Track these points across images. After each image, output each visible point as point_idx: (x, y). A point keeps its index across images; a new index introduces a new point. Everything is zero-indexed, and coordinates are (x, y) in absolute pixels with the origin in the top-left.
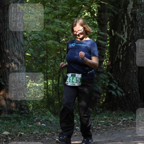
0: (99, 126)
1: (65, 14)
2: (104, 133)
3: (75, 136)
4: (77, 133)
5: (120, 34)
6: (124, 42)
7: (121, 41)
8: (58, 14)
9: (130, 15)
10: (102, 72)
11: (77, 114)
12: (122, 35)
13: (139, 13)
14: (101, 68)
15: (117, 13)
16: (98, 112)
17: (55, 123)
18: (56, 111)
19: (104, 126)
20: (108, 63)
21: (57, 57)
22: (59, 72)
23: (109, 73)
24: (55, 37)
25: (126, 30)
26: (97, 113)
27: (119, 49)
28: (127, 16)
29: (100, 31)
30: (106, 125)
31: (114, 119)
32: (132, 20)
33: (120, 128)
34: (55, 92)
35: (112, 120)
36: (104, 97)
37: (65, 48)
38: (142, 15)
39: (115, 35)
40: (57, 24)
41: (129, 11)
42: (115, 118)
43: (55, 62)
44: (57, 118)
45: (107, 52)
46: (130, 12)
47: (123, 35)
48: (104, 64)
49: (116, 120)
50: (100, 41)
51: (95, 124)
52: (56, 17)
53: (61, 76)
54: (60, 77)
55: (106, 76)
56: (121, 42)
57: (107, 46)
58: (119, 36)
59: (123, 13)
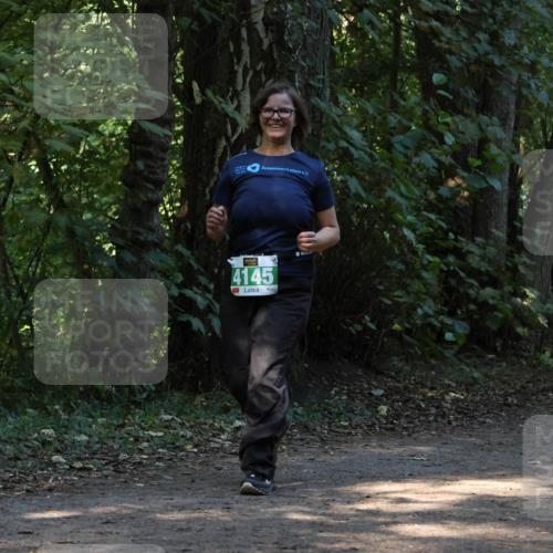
0: (141, 451)
1: (9, 16)
2: (161, 478)
3: (50, 490)
4: (56, 479)
5: (223, 97)
6: (239, 131)
7: (229, 127)
9: (260, 27)
10: (156, 245)
11: (57, 407)
12: (232, 103)
13: (294, 18)
14: (151, 230)
15: (211, 17)
16: (139, 397)
19: (161, 450)
20: (179, 207)
23: (180, 248)
25: (247, 85)
26: (134, 403)
27: (219, 155)
28: (251, 28)
30: (168, 449)
31: (201, 424)
32: (270, 45)
33: (222, 457)
35: (192, 427)
37: (12, 151)
38: (305, 26)
39: (203, 101)
41: (256, 12)
42: (202, 420)
45: (173, 166)
46: (261, 15)
47: (236, 102)
48: (163, 213)
49: (207, 427)
50: (147, 125)
51: (126, 442)
55: (171, 261)
56: (226, 130)
57: (173, 143)
58: (219, 107)
59: (232, 15)
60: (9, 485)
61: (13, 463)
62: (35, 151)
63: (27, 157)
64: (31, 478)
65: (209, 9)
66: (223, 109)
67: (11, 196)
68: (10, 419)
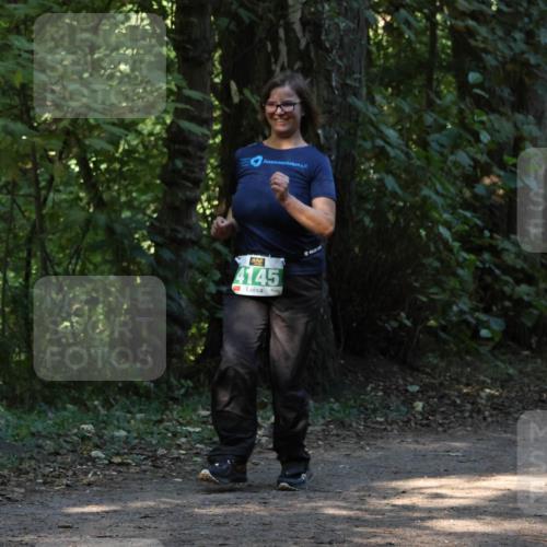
0: (179, 447)
3: (89, 484)
4: (95, 474)
8: (23, 17)
9: (297, 27)
10: (194, 243)
11: (96, 403)
13: (331, 18)
14: (189, 227)
15: (249, 18)
16: (176, 392)
17: (13, 436)
18: (18, 392)
19: (198, 445)
20: (217, 206)
21: (21, 183)
22: (30, 240)
23: (218, 246)
24: (13, 107)
26: (172, 398)
28: (289, 28)
29: (184, 84)
30: (206, 444)
32: (308, 45)
33: (260, 452)
34: (12, 319)
36: (202, 335)
37: (53, 150)
38: (342, 25)
39: (241, 101)
40: (20, 55)
41: (294, 12)
43: (14, 201)
44: (19, 418)
45: (211, 164)
46: (298, 15)
48: (201, 211)
50: (185, 124)
51: (164, 437)
52: (17, 27)
53: (35, 255)
54: (33, 261)
55: (208, 258)
57: (211, 142)
59: (271, 16)
60: (49, 480)
61: (52, 458)
62: (75, 150)
63: (67, 156)
64: (70, 473)
65: (247, 9)
67: (51, 195)
68: (50, 415)
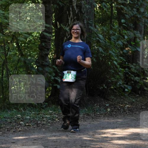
0: (44, 121)
2: (49, 128)
3: (20, 131)
4: (21, 128)
5: (65, 26)
8: (1, 4)
9: (75, 7)
10: (48, 66)
11: (21, 109)
12: (68, 27)
13: (84, 5)
14: (46, 62)
15: (62, 5)
16: (43, 106)
19: (49, 120)
20: (54, 56)
22: (3, 65)
23: (54, 66)
26: (42, 108)
28: (73, 8)
29: (45, 23)
30: (51, 120)
31: (60, 113)
32: (78, 12)
35: (57, 114)
36: (50, 91)
37: (9, 41)
38: (87, 7)
39: (60, 27)
45: (52, 44)
46: (75, 4)
48: (50, 57)
50: (45, 34)
51: (40, 118)
53: (5, 69)
54: (4, 71)
55: (52, 70)
56: (66, 35)
57: (52, 38)
58: (64, 29)
59: (68, 4)
60: (9, 130)
61: (10, 124)
62: (15, 40)
63: (13, 42)
64: (14, 128)
65: (61, 2)
66: (65, 29)
67: (9, 52)
68: (9, 112)
